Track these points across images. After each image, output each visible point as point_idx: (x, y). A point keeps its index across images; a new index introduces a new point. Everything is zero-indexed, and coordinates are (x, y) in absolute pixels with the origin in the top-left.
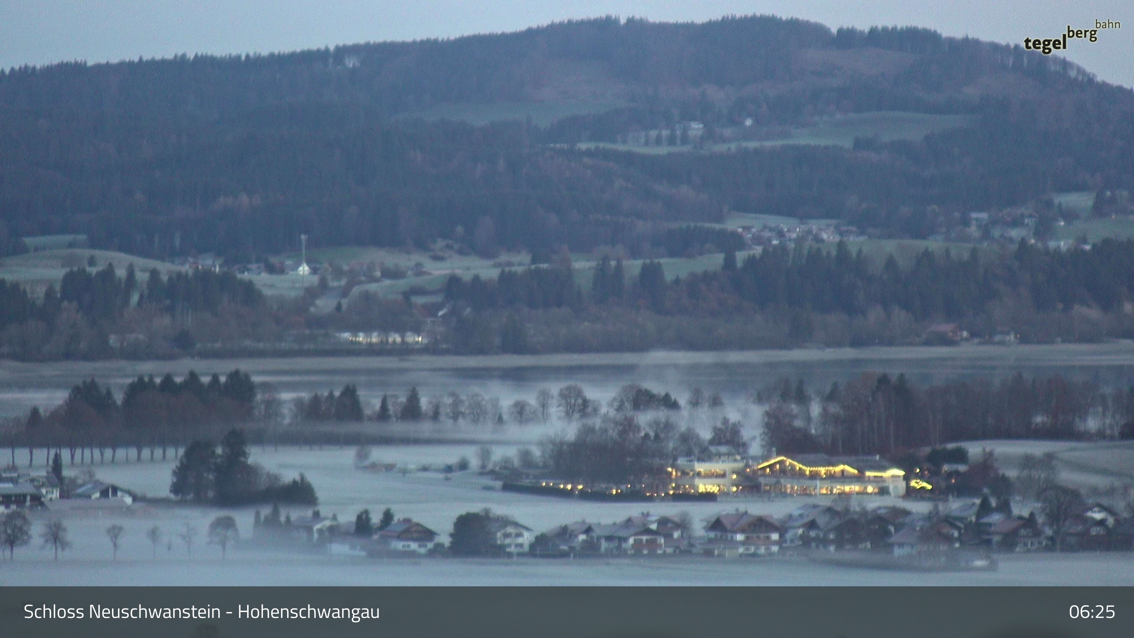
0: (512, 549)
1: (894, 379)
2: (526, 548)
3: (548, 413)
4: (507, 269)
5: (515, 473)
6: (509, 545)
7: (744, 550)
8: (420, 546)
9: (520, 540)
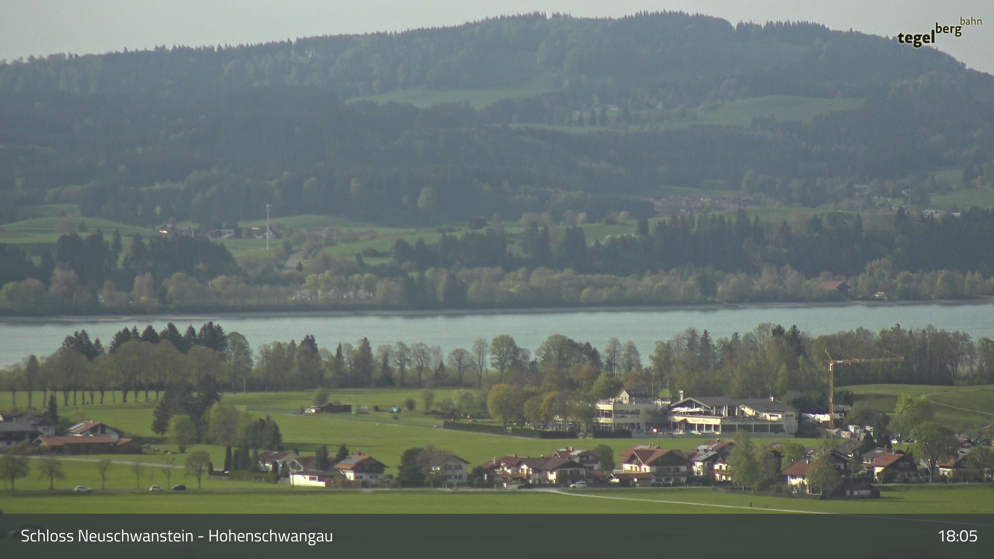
0: (453, 480)
1: (787, 329)
2: (464, 479)
3: (484, 361)
4: (447, 234)
5: (454, 413)
6: (450, 477)
7: (656, 481)
8: (371, 477)
9: (459, 472)
